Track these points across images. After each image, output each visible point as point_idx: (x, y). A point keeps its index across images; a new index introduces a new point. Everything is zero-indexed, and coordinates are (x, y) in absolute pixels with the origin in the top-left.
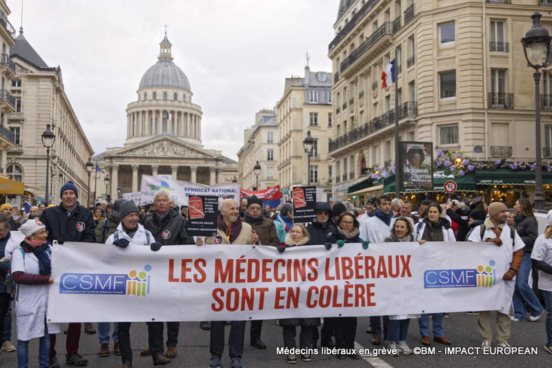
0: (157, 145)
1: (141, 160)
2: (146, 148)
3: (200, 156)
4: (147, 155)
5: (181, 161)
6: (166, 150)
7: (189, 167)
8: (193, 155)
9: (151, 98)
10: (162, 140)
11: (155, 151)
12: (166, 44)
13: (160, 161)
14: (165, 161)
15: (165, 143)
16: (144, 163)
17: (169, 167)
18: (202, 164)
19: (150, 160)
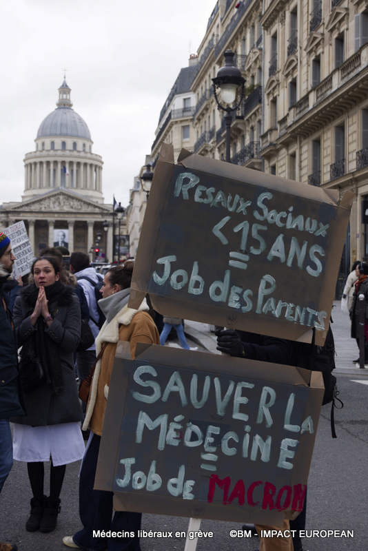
0: (53, 199)
1: (36, 215)
2: (42, 202)
3: (97, 210)
4: (43, 209)
5: (78, 216)
6: (62, 204)
7: (85, 222)
8: (90, 209)
10: (58, 194)
11: (52, 205)
12: (65, 89)
13: (56, 215)
14: (61, 215)
15: (61, 197)
16: (40, 217)
17: (66, 221)
18: (99, 219)
19: (46, 215)
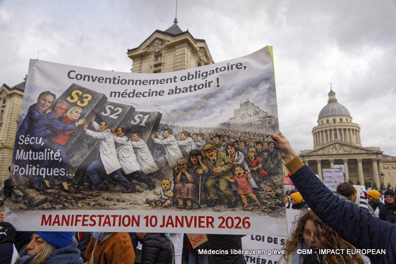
0: (331, 147)
1: (321, 157)
2: (325, 149)
3: (363, 152)
4: (325, 153)
5: (350, 156)
6: (338, 149)
7: (356, 159)
8: (358, 151)
9: (326, 123)
10: (334, 144)
11: (331, 150)
12: (332, 93)
13: (335, 156)
14: (338, 156)
15: (337, 145)
16: (324, 158)
17: (342, 160)
18: (366, 157)
19: (328, 156)
